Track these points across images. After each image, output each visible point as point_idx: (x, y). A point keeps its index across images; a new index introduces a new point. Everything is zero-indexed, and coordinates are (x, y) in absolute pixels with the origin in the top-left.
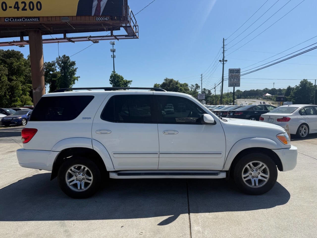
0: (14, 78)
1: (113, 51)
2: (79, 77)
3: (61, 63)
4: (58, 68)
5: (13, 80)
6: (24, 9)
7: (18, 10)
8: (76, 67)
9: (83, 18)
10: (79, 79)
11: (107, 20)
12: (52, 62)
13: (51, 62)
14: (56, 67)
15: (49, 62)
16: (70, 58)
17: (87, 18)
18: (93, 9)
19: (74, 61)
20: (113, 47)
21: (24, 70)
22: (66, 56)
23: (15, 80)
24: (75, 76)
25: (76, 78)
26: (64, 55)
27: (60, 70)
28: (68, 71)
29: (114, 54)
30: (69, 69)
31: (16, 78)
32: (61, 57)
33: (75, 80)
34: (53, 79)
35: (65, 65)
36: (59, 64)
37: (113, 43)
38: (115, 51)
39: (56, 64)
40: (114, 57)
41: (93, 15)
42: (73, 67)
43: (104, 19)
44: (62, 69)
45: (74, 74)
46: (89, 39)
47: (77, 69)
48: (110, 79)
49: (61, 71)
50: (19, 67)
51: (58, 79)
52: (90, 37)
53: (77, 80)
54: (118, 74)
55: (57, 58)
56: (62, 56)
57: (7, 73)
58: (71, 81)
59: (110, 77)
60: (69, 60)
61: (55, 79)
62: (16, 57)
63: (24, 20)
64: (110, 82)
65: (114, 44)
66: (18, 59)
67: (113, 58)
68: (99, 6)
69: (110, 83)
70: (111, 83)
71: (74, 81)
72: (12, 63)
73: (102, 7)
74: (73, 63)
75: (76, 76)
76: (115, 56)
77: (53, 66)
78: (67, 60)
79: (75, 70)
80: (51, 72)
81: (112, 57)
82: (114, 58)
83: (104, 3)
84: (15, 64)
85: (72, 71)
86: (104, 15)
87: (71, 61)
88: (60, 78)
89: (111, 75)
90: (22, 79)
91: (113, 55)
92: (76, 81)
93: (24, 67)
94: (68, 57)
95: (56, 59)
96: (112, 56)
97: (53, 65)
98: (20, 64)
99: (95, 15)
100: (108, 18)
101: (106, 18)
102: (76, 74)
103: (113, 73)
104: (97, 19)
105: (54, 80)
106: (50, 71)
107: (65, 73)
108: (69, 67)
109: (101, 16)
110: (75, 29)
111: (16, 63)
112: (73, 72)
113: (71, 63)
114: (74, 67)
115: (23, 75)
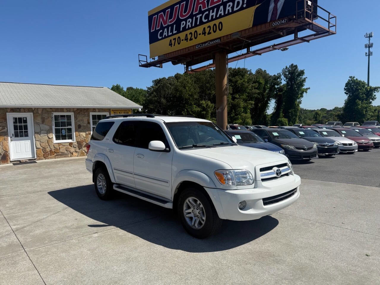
0: (237, 96)
1: (370, 46)
2: (309, 88)
3: (288, 74)
4: (285, 80)
5: (236, 98)
6: (209, 33)
7: (205, 35)
8: (305, 77)
9: (259, 27)
10: (308, 91)
11: (285, 22)
12: (278, 75)
13: (276, 75)
14: (282, 79)
15: (275, 75)
16: (298, 67)
17: (263, 26)
18: (269, 14)
19: (303, 70)
20: (369, 41)
21: (247, 87)
22: (294, 65)
23: (238, 98)
24: (303, 88)
25: (304, 91)
26: (292, 64)
27: (286, 83)
28: (295, 82)
29: (370, 50)
30: (297, 80)
31: (239, 96)
32: (288, 67)
33: (303, 92)
34: (279, 93)
35: (292, 76)
36: (285, 76)
37: (369, 35)
38: (372, 46)
39: (282, 77)
40: (369, 54)
41: (269, 20)
42: (301, 77)
43: (281, 22)
44: (288, 81)
45: (302, 85)
46: (274, 47)
47: (306, 79)
48: (345, 88)
49: (288, 82)
50: (242, 84)
51: (284, 93)
52: (275, 45)
53: (306, 92)
54: (359, 80)
55: (284, 69)
56: (290, 66)
57: (231, 92)
58: (298, 94)
59: (345, 85)
60: (297, 70)
61: (281, 93)
62: (240, 75)
63: (209, 43)
64: (345, 91)
65: (371, 36)
66: (242, 77)
67: (368, 57)
68: (275, 8)
69: (345, 93)
70: (347, 92)
71: (302, 94)
72: (236, 81)
73: (279, 8)
74: (302, 73)
75: (305, 87)
76: (372, 53)
77: (278, 79)
78: (295, 70)
79: (304, 80)
80: (276, 86)
81: (366, 56)
82: (370, 57)
83: (282, 2)
84: (239, 82)
85: (300, 82)
86: (281, 17)
87: (299, 70)
88: (286, 91)
89: (347, 82)
90: (244, 96)
91: (368, 52)
92: (304, 94)
93: (247, 84)
94: (296, 66)
95: (282, 70)
96: (366, 53)
97: (279, 77)
98: (244, 81)
99: (271, 21)
100: (286, 19)
101: (284, 20)
102: (305, 85)
103: (350, 79)
104: (273, 25)
105: (280, 95)
106: (275, 84)
107: (292, 86)
108: (297, 78)
109: (278, 19)
110: (250, 41)
111: (240, 80)
112: (301, 84)
113: (299, 73)
114: (303, 77)
115: (246, 92)
